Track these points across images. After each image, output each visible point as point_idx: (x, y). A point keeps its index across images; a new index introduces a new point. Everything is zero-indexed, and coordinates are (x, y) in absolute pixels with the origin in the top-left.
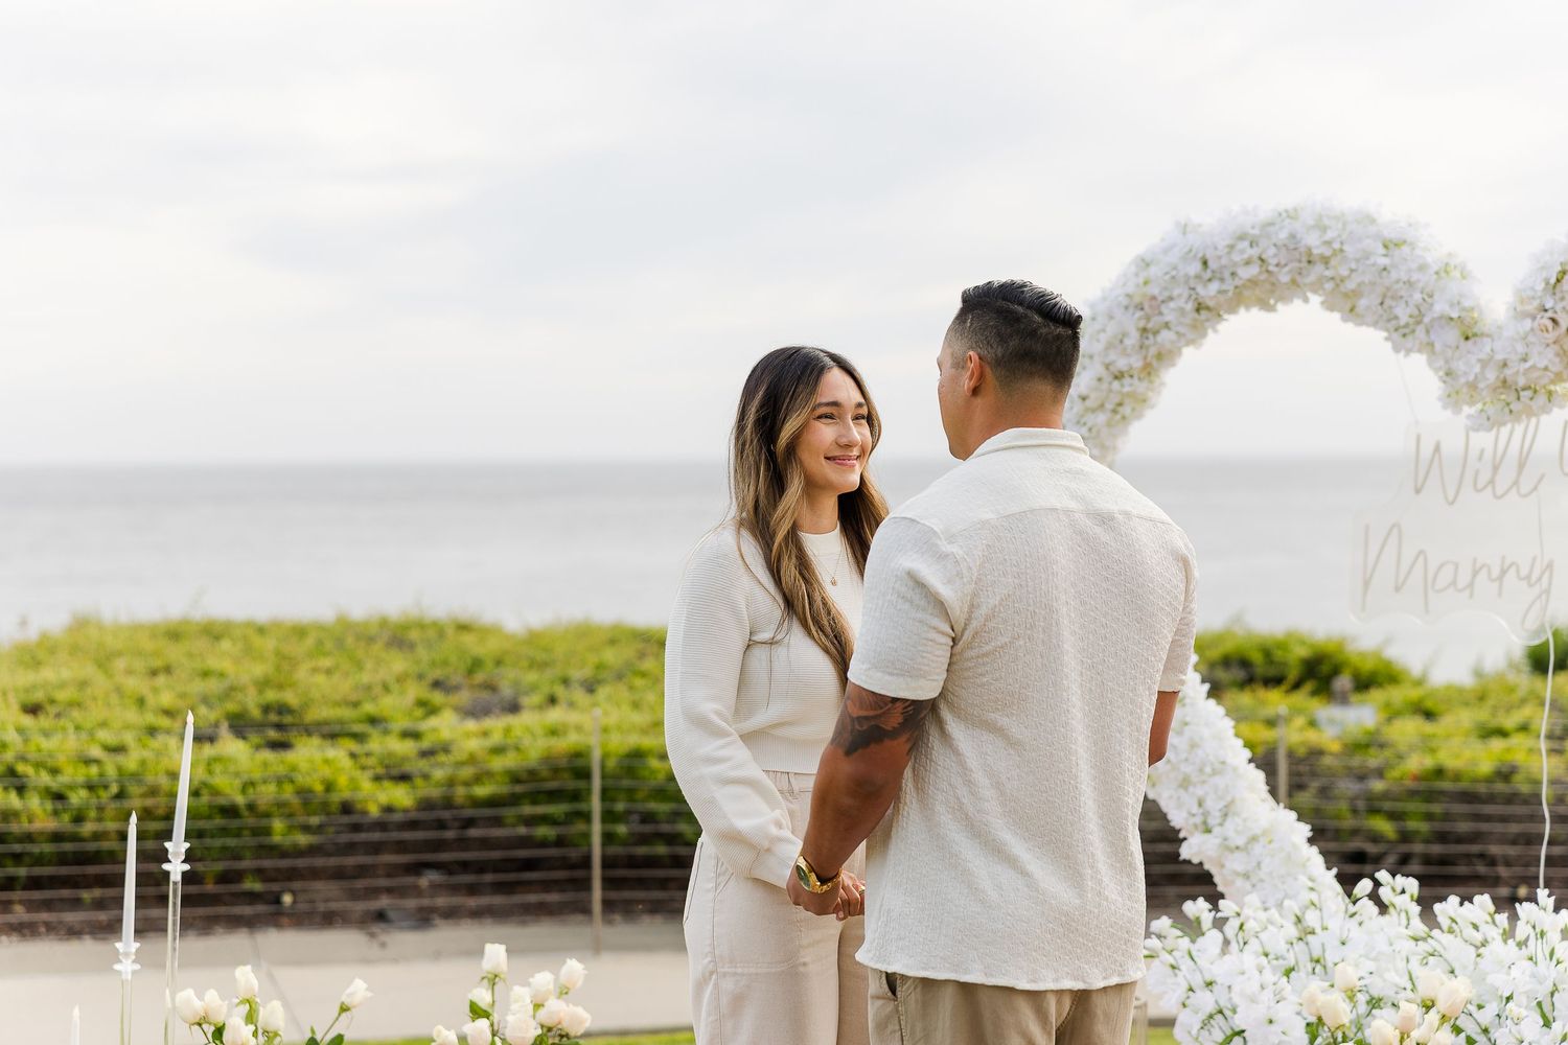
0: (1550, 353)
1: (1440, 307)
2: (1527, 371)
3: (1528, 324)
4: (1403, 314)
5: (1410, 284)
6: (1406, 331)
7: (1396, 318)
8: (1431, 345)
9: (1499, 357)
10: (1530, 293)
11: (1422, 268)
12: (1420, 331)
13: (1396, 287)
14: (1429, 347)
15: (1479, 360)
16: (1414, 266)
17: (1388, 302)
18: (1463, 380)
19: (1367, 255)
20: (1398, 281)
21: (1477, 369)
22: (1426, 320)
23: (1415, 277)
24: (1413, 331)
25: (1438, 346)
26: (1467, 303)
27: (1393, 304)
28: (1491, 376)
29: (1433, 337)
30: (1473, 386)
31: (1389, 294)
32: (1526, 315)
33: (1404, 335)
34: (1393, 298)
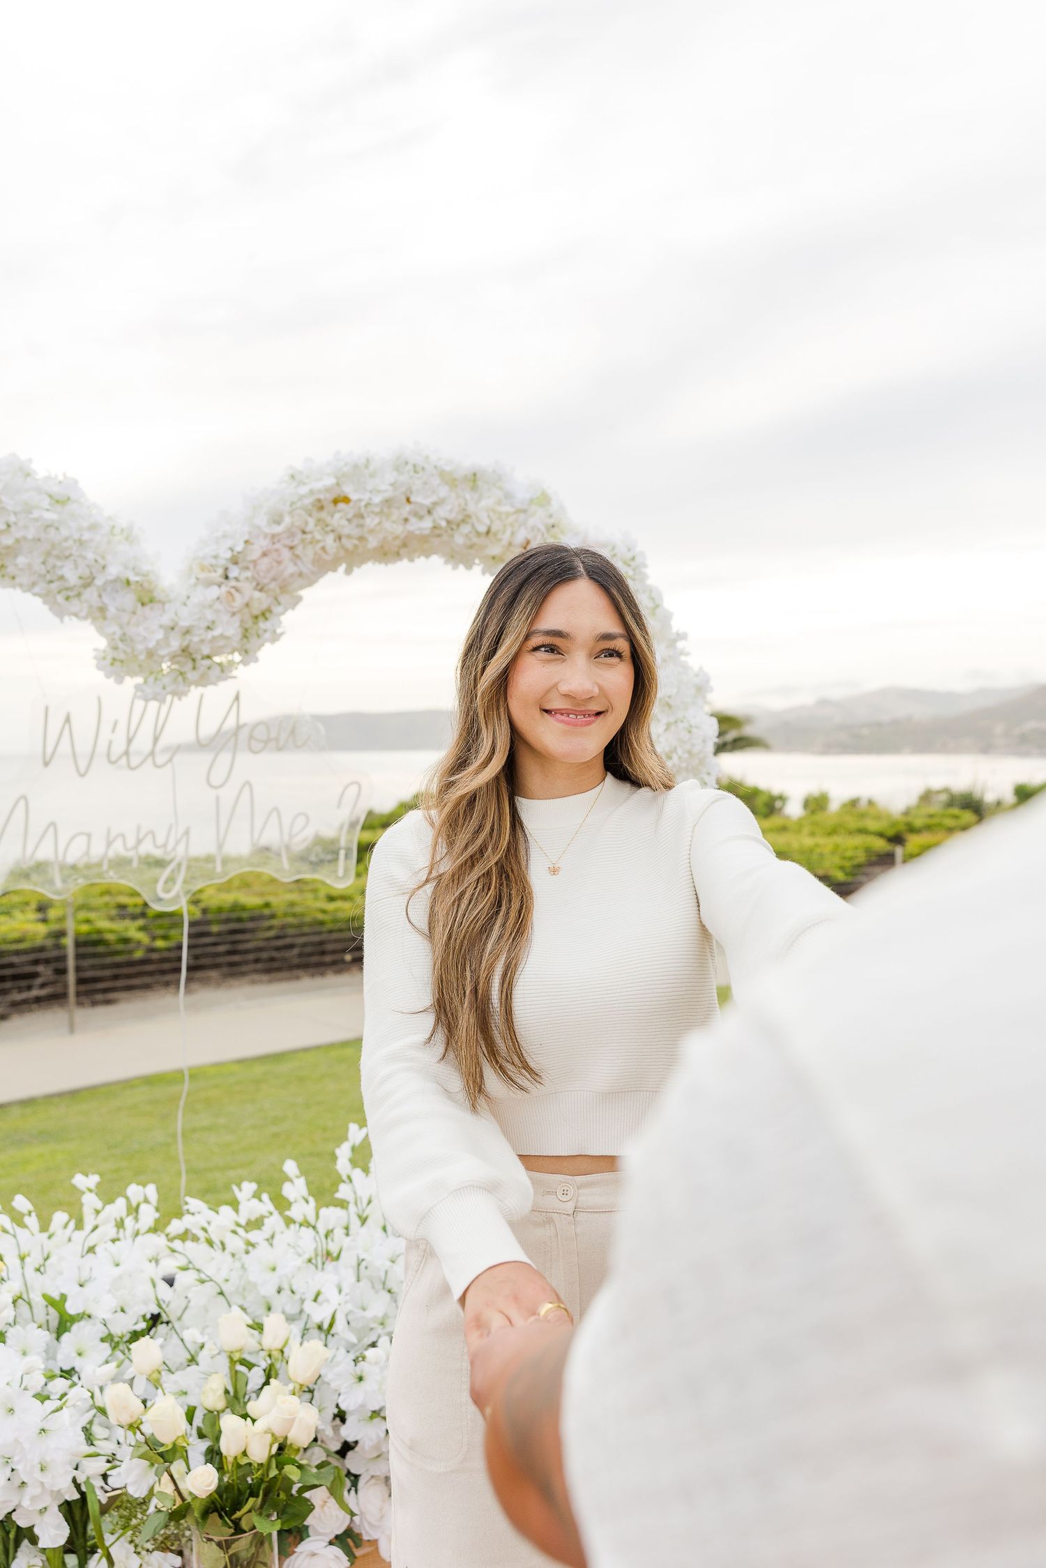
0: (236, 622)
1: (114, 571)
2: (214, 638)
3: (215, 592)
4: (72, 575)
5: (81, 543)
6: (71, 594)
7: (62, 578)
8: (103, 610)
9: (184, 623)
10: (213, 561)
11: (94, 527)
12: (90, 595)
13: (65, 544)
14: (99, 614)
15: (161, 626)
16: (85, 524)
17: (51, 561)
18: (140, 647)
19: (28, 509)
20: (66, 539)
21: (160, 635)
22: (99, 582)
23: (86, 536)
24: (79, 595)
25: (112, 610)
26: (145, 568)
27: (59, 563)
28: (176, 644)
29: (106, 599)
30: (150, 654)
31: (55, 553)
32: (209, 584)
33: (67, 598)
34: (58, 557)
